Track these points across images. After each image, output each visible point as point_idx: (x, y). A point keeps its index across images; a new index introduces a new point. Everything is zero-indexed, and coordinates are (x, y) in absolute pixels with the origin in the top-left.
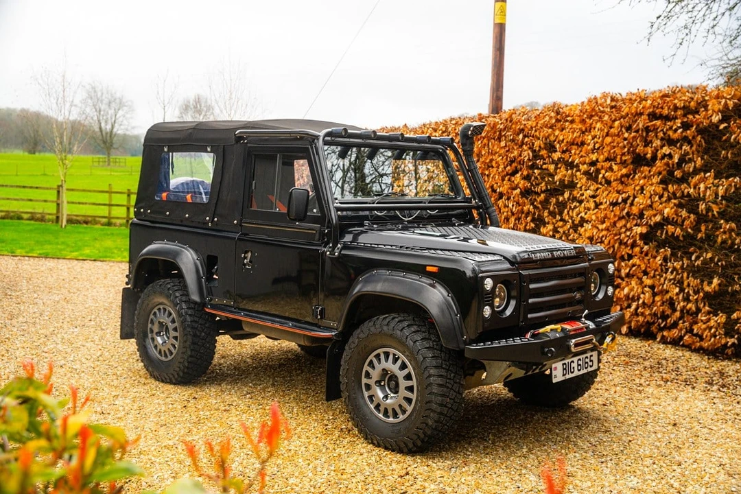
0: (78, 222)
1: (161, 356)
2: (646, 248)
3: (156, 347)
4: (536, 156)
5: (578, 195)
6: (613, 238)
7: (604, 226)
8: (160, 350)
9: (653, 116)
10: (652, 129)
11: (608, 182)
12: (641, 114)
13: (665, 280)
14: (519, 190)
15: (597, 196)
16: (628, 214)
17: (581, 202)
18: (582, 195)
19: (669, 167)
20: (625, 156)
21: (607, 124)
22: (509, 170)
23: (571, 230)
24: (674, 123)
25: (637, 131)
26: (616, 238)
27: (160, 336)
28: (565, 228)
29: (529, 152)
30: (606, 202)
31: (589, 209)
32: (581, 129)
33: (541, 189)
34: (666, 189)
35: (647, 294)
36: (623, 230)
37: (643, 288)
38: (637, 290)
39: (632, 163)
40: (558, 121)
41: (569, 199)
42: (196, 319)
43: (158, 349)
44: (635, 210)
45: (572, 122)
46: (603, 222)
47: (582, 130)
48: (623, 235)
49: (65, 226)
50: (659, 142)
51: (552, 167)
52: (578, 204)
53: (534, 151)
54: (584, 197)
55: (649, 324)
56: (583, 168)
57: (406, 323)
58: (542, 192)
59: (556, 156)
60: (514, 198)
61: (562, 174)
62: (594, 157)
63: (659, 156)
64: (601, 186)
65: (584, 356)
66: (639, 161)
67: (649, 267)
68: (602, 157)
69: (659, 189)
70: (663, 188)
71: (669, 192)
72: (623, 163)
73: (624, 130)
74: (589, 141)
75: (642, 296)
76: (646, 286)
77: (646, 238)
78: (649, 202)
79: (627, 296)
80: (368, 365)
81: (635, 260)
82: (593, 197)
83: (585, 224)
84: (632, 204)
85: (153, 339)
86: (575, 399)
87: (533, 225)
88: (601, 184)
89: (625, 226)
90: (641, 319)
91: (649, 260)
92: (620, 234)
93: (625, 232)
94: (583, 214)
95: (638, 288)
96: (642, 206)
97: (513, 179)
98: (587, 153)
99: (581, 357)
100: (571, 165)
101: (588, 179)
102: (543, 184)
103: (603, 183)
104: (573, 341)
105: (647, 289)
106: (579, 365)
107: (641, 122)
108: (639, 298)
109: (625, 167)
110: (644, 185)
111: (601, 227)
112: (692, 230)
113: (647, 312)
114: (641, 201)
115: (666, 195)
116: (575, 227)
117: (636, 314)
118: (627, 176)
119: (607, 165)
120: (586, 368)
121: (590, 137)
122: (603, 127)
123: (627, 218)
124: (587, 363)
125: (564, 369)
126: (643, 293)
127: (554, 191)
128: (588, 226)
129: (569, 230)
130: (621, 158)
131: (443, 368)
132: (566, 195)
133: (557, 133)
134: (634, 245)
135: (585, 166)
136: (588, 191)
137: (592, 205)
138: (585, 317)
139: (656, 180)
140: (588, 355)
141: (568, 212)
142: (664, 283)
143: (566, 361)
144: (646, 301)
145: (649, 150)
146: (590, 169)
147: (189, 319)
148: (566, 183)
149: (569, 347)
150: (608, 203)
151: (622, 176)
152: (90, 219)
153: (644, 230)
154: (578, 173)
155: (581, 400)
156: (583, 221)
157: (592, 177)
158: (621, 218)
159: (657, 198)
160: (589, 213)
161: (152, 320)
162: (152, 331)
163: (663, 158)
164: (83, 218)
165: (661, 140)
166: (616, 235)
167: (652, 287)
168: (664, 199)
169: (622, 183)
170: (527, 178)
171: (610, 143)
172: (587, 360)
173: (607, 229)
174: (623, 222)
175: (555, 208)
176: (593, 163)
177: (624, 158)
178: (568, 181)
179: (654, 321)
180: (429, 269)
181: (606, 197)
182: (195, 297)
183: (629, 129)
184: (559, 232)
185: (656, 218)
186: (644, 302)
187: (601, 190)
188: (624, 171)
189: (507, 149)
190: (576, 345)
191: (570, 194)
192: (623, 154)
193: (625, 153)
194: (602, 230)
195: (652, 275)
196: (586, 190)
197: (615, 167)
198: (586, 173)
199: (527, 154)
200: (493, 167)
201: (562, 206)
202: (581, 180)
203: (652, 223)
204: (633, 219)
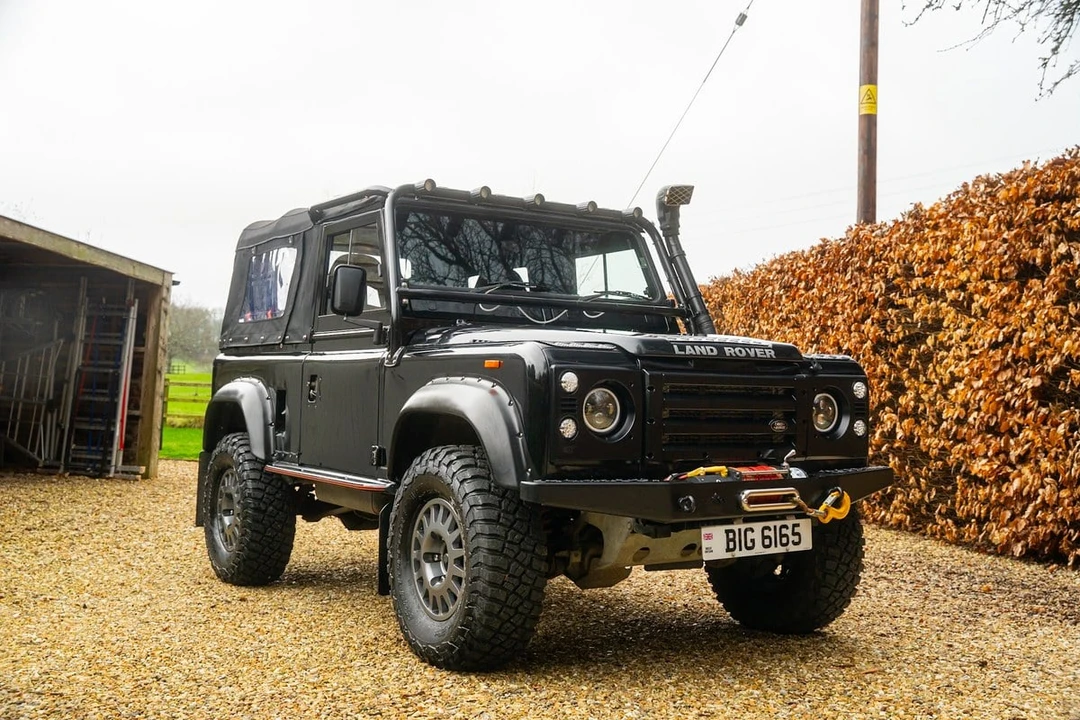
1: (228, 544)
2: (1044, 410)
3: (223, 532)
4: (891, 288)
5: (946, 339)
6: (994, 400)
7: (981, 382)
8: (226, 535)
9: (1041, 198)
10: (1040, 217)
11: (985, 312)
12: (1026, 196)
13: (1073, 462)
14: (869, 342)
15: (971, 336)
16: (1015, 360)
17: (948, 349)
18: (950, 338)
19: (1069, 275)
20: (1007, 267)
21: (979, 222)
22: (857, 315)
23: (939, 396)
24: (1074, 204)
25: (1020, 226)
26: (997, 399)
27: (229, 516)
28: (931, 393)
29: (881, 283)
30: (983, 345)
31: (960, 359)
32: (945, 237)
33: (898, 337)
34: (1065, 312)
35: (1048, 487)
36: (1009, 386)
37: (1042, 479)
38: (1033, 481)
39: (1017, 277)
40: (917, 230)
41: (934, 346)
42: (261, 486)
44: (1022, 352)
45: (936, 227)
46: (979, 377)
47: (947, 238)
48: (1009, 395)
50: (1052, 238)
51: (910, 301)
52: (945, 353)
53: (887, 281)
54: (953, 341)
55: (1055, 538)
56: (951, 295)
58: (900, 342)
59: (916, 283)
60: (864, 356)
61: (923, 309)
62: (963, 276)
63: (1053, 258)
64: (974, 320)
65: (779, 523)
66: (1028, 271)
67: (1049, 443)
68: (975, 274)
69: (1055, 313)
70: (1061, 309)
71: (1070, 316)
72: (1004, 280)
73: (1003, 228)
74: (956, 252)
75: (1041, 491)
76: (1046, 476)
77: (1043, 395)
78: (1043, 334)
79: (1018, 492)
80: (418, 528)
81: (1028, 433)
82: (965, 339)
83: (956, 384)
84: (1020, 344)
85: (221, 521)
87: (889, 394)
88: (975, 316)
89: (1012, 379)
90: (1041, 529)
91: (1049, 430)
92: (1005, 394)
93: (1012, 389)
94: (952, 368)
95: (1034, 479)
96: (1032, 345)
97: (863, 327)
98: (956, 270)
99: (771, 524)
100: (935, 294)
101: (957, 312)
102: (900, 328)
103: (979, 315)
104: (747, 492)
105: (1048, 480)
106: (764, 537)
107: (1026, 211)
108: (1036, 495)
109: (1006, 286)
110: (1034, 309)
111: (977, 384)
113: (1049, 518)
114: (1031, 336)
115: (1066, 322)
116: (944, 389)
117: (1034, 522)
118: (1009, 298)
119: (981, 285)
120: (783, 545)
121: (958, 247)
122: (975, 228)
123: (1013, 364)
124: (786, 536)
125: (729, 540)
126: (1043, 486)
127: (914, 340)
128: (960, 386)
129: (935, 396)
130: (1000, 272)
131: (501, 524)
132: (930, 341)
133: (916, 247)
134: (1026, 409)
135: (954, 291)
136: (958, 331)
137: (965, 352)
138: (788, 461)
139: (1050, 298)
140: (790, 522)
141: (934, 367)
142: (1072, 466)
143: (735, 527)
144: (1046, 499)
145: (1039, 253)
146: (960, 296)
148: (930, 322)
149: (739, 503)
150: (986, 346)
151: (1003, 299)
153: (1036, 382)
154: (944, 304)
156: (955, 379)
157: (963, 307)
158: (1005, 368)
159: (1053, 327)
160: (961, 365)
161: (221, 492)
162: (221, 509)
163: (1059, 262)
165: (1055, 233)
166: (999, 395)
167: (1055, 476)
168: (1064, 327)
169: (1005, 311)
170: (882, 323)
171: (984, 251)
172: (789, 532)
173: (985, 387)
174: (1009, 373)
175: (917, 364)
176: (963, 287)
177: (1004, 271)
178: (933, 319)
179: (1061, 533)
180: (488, 363)
181: (986, 335)
182: (260, 453)
183: (1010, 226)
184: (923, 401)
185: (1054, 359)
186: (1043, 501)
187: (976, 325)
188: (1005, 291)
189: (854, 283)
190: (752, 501)
191: (936, 338)
192: (1003, 265)
193: (1005, 263)
194: (979, 389)
195: (1053, 454)
196: (955, 330)
197: (993, 287)
198: (954, 303)
199: (879, 286)
200: (838, 314)
201: (926, 358)
202: (950, 315)
203: (1050, 370)
204: (1023, 367)
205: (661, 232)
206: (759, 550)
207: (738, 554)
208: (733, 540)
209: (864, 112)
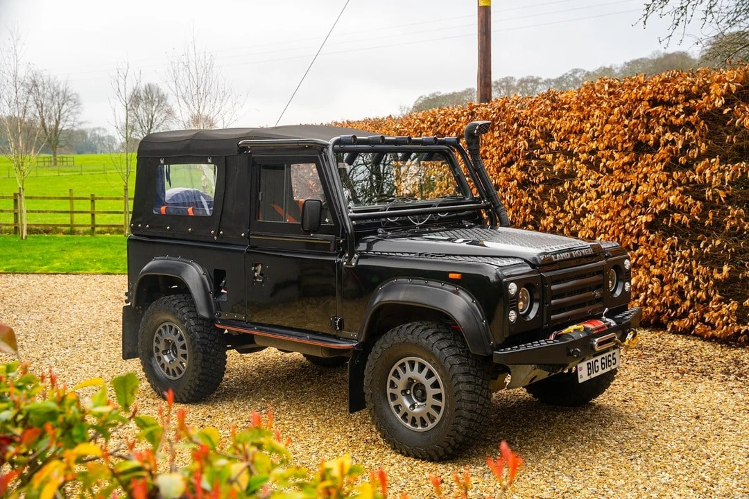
0: (38, 232)
1: (169, 374)
2: (652, 237)
3: (163, 366)
4: (532, 145)
5: (579, 185)
6: (618, 228)
7: (608, 215)
8: (168, 368)
9: (654, 102)
10: (653, 115)
11: (610, 171)
12: (641, 100)
13: (673, 269)
14: (515, 181)
15: (599, 185)
16: (631, 202)
17: (582, 192)
18: (583, 184)
19: (673, 154)
20: (626, 143)
21: (605, 111)
22: (504, 161)
23: (573, 221)
24: (676, 109)
25: (638, 118)
26: (620, 228)
27: (167, 354)
28: (567, 219)
29: (525, 141)
30: (609, 191)
31: (591, 199)
32: (578, 117)
33: (539, 180)
34: (670, 176)
35: (655, 284)
36: (628, 219)
37: (651, 278)
38: (645, 280)
39: (633, 150)
40: (554, 109)
41: (569, 189)
42: (206, 336)
43: (166, 368)
44: (639, 198)
45: (569, 109)
46: (606, 212)
47: (579, 118)
48: (627, 225)
49: (26, 237)
50: (661, 129)
51: (550, 157)
52: (579, 194)
53: (529, 141)
54: (585, 187)
55: (659, 314)
56: (583, 157)
57: (430, 332)
58: (540, 183)
59: (554, 145)
60: (510, 190)
61: (561, 163)
62: (594, 145)
63: (662, 142)
64: (601, 175)
65: (607, 354)
66: (641, 148)
67: (656, 256)
68: (602, 145)
69: (663, 177)
70: (667, 175)
71: (673, 179)
72: (625, 151)
73: (623, 116)
74: (588, 129)
75: (650, 286)
76: (653, 276)
77: (651, 226)
78: (653, 189)
79: (635, 287)
80: (393, 375)
81: (642, 250)
82: (595, 186)
83: (587, 215)
84: (635, 192)
85: (159, 358)
86: (595, 397)
87: (532, 217)
88: (602, 172)
89: (629, 215)
90: (650, 309)
91: (656, 249)
92: (624, 224)
93: (629, 222)
94: (584, 205)
95: (645, 278)
96: (645, 195)
97: (509, 170)
98: (586, 141)
99: (604, 355)
100: (569, 154)
101: (588, 168)
102: (541, 175)
103: (604, 172)
104: (597, 340)
105: (655, 279)
106: (602, 364)
107: (641, 109)
108: (647, 288)
109: (626, 155)
110: (647, 173)
111: (604, 217)
112: (699, 217)
113: (656, 303)
114: (645, 189)
115: (671, 183)
116: (577, 218)
117: (644, 304)
118: (630, 164)
119: (608, 153)
120: (610, 366)
121: (588, 125)
122: (602, 115)
123: (630, 206)
124: (610, 361)
125: (589, 369)
126: (651, 283)
127: (553, 182)
128: (590, 217)
129: (570, 221)
130: (622, 146)
131: (471, 375)
132: (566, 186)
133: (553, 121)
134: (639, 235)
135: (585, 155)
136: (589, 181)
137: (594, 195)
138: (605, 316)
139: (659, 167)
140: (611, 353)
141: (569, 203)
142: (673, 272)
143: (590, 361)
144: (654, 291)
145: (651, 137)
146: (591, 158)
147: (198, 336)
148: (566, 172)
149: (592, 347)
150: (610, 192)
151: (624, 164)
152: (51, 228)
153: (650, 219)
154: (578, 163)
155: (601, 397)
156: (585, 212)
157: (592, 166)
158: (624, 207)
159: (661, 186)
160: (591, 203)
161: (157, 338)
162: (157, 350)
163: (665, 145)
164: (43, 228)
165: (663, 126)
166: (620, 225)
167: (660, 277)
168: (669, 187)
169: (624, 171)
170: (523, 169)
171: (610, 130)
172: (611, 358)
173: (611, 219)
174: (627, 211)
175: (554, 199)
176: (593, 152)
177: (625, 146)
178: (568, 171)
179: (663, 311)
180: (451, 276)
181: (607, 186)
182: (204, 313)
183: (629, 115)
184: (560, 223)
185: (662, 206)
186: (652, 292)
187: (603, 178)
188: (626, 159)
189: (501, 139)
190: (600, 344)
191: (570, 185)
192: (624, 142)
193: (626, 140)
194: (606, 220)
195: (660, 264)
196: (587, 180)
197: (616, 155)
198: (586, 162)
199: (523, 144)
200: (487, 158)
201: (562, 196)
202: (582, 170)
203: (657, 211)
204: (638, 207)
205: (467, 152)
206: (601, 372)
207: (593, 376)
208: (590, 368)
209: (482, 4)
